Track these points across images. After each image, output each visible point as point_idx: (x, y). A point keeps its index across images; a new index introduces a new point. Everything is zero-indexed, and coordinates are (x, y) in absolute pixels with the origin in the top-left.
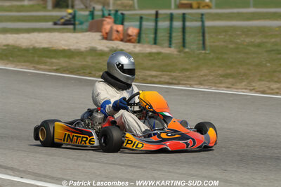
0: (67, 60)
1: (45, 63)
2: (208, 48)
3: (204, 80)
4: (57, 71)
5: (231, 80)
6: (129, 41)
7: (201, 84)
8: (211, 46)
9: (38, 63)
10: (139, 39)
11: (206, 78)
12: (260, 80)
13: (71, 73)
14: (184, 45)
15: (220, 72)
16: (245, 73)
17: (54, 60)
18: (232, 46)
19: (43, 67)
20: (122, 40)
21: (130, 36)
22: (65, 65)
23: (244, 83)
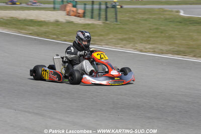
0: (38, 27)
1: (25, 29)
2: (118, 21)
3: (109, 42)
4: (30, 34)
5: (124, 42)
6: (79, 16)
7: (107, 45)
8: (120, 20)
9: (22, 29)
10: (84, 15)
11: (111, 41)
12: (141, 42)
13: (38, 35)
14: (106, 19)
15: (120, 37)
16: (133, 38)
17: (31, 28)
18: (132, 20)
19: (23, 31)
20: (75, 16)
21: (79, 13)
22: (36, 30)
23: (131, 45)
